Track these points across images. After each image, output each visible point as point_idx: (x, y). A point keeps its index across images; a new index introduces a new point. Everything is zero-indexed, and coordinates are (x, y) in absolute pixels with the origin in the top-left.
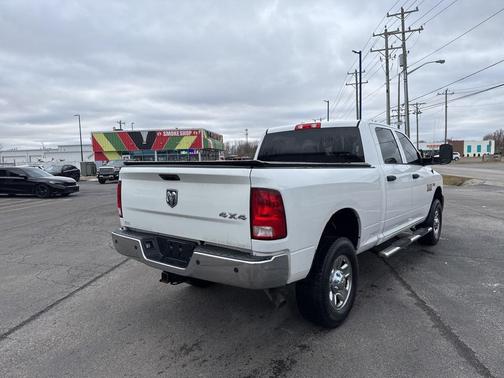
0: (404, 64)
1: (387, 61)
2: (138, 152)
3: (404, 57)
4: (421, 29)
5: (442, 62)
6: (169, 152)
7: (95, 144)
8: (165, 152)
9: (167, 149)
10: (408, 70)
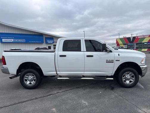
2: (129, 44)
6: (140, 43)
7: (117, 42)
8: (138, 44)
9: (139, 42)
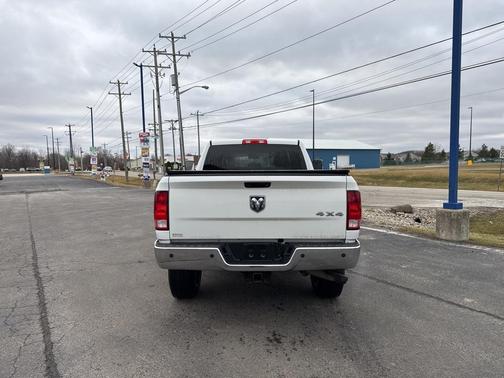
0: (176, 84)
1: (157, 77)
3: (175, 77)
4: (188, 56)
5: (207, 88)
10: (180, 90)
